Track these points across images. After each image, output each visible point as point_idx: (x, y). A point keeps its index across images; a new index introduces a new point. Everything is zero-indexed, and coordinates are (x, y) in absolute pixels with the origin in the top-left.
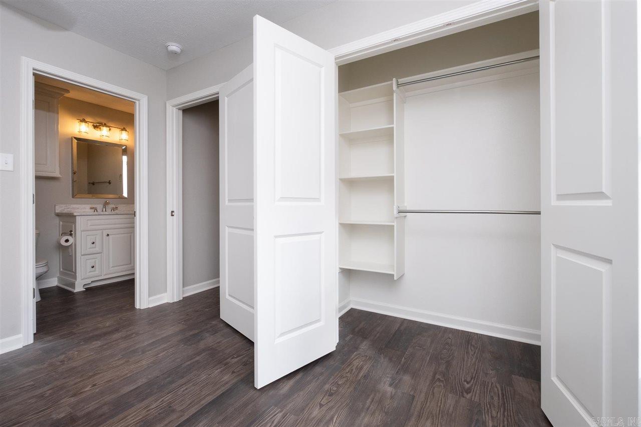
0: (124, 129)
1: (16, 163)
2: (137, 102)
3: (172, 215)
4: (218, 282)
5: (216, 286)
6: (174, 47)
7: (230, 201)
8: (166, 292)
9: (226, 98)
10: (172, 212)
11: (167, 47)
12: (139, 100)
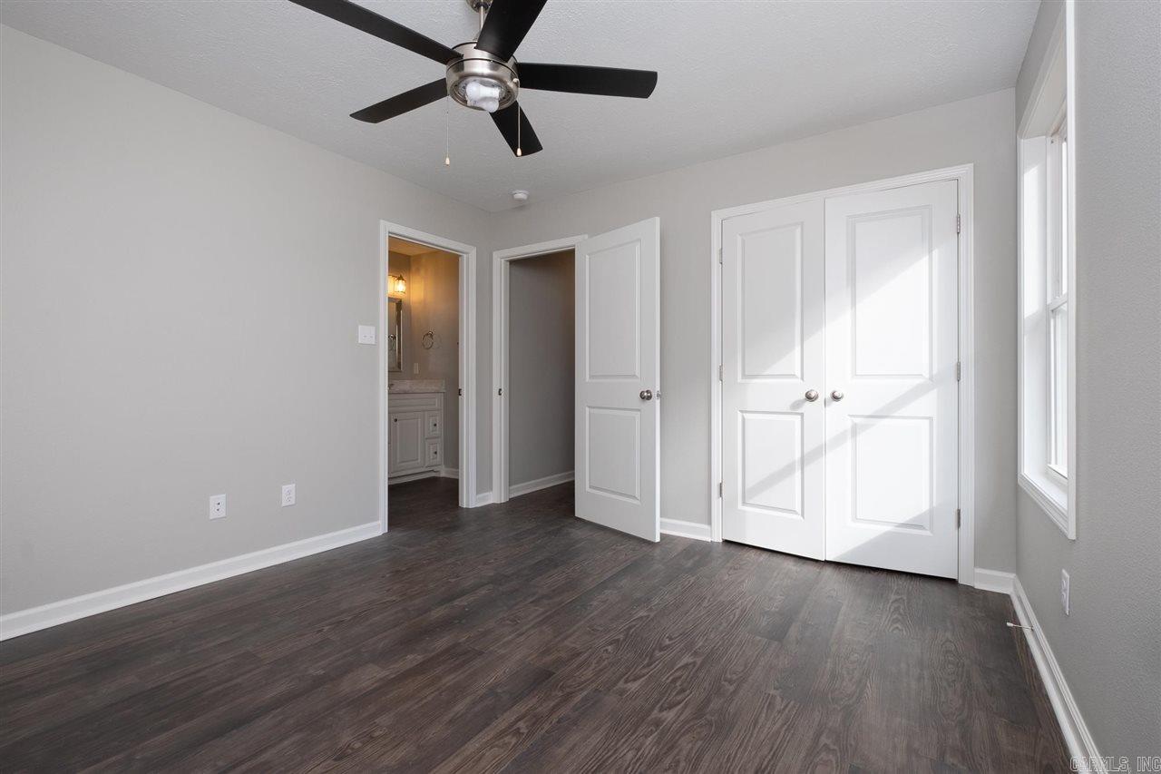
0: (400, 278)
1: (377, 337)
2: (465, 256)
3: (500, 394)
4: (573, 475)
5: (570, 480)
6: (521, 195)
7: (591, 377)
8: (492, 489)
9: (587, 256)
10: (500, 390)
11: (513, 195)
12: (467, 253)
